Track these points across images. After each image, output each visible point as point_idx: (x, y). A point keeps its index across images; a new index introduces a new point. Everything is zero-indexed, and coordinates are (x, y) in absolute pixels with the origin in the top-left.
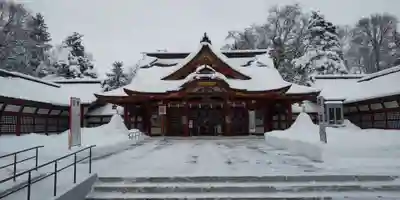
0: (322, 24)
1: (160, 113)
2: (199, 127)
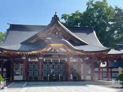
2: (49, 76)
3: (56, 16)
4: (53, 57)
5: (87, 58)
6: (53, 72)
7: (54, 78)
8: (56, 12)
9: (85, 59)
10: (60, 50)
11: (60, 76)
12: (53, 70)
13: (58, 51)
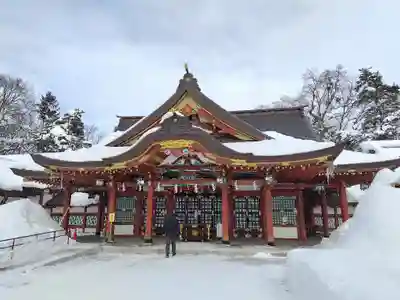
3: (188, 75)
4: (181, 178)
6: (199, 217)
7: (195, 233)
8: (186, 66)
11: (208, 226)
12: (200, 212)
13: (193, 161)
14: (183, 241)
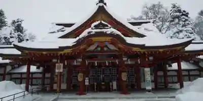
0: (179, 11)
1: (57, 71)
2: (95, 84)
4: (99, 58)
5: (151, 58)
6: (103, 78)
7: (103, 87)
9: (147, 60)
10: (108, 48)
11: (111, 84)
12: (103, 76)
13: (105, 49)
14: (97, 92)
